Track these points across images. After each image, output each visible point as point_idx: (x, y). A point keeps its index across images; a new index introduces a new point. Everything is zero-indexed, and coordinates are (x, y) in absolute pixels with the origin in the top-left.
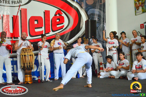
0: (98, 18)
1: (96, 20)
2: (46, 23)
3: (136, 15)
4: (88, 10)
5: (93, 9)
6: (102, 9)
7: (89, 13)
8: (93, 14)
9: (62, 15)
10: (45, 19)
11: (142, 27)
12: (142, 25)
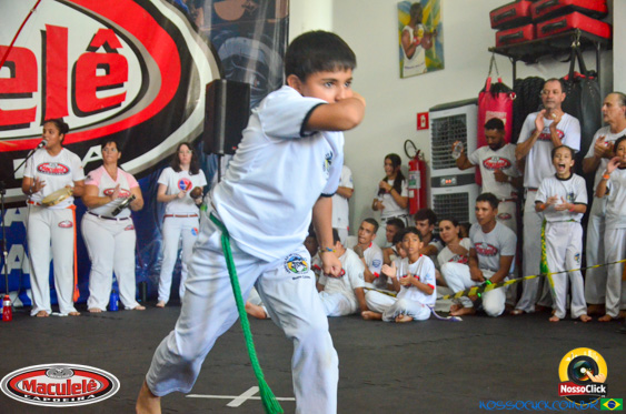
0: (258, 78)
1: (248, 85)
2: (48, 79)
3: (402, 76)
4: (222, 41)
5: (240, 40)
6: (274, 41)
7: (223, 55)
8: (240, 60)
9: (118, 50)
10: (48, 60)
11: (423, 125)
12: (423, 118)
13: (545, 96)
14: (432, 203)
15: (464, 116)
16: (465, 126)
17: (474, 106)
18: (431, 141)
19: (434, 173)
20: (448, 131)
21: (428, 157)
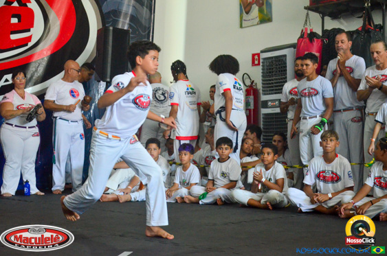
9: (28, 4)
11: (256, 62)
12: (256, 57)
14: (262, 123)
15: (285, 56)
16: (286, 63)
18: (261, 74)
19: (264, 98)
20: (274, 70)
21: (260, 86)
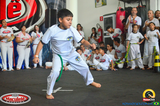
0: (58, 8)
3: (96, 7)
9: (19, 2)
11: (101, 20)
12: (101, 18)
13: (133, 12)
14: (104, 40)
15: (112, 17)
16: (112, 20)
17: (114, 14)
18: (104, 25)
19: (105, 32)
20: (108, 22)
21: (103, 28)
